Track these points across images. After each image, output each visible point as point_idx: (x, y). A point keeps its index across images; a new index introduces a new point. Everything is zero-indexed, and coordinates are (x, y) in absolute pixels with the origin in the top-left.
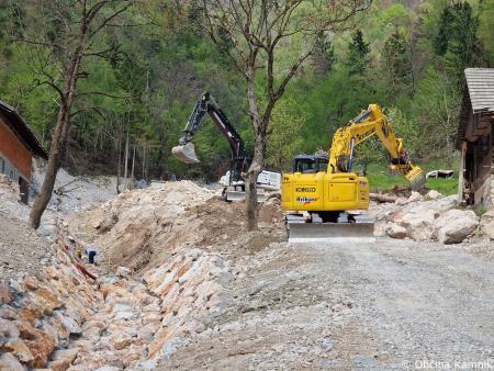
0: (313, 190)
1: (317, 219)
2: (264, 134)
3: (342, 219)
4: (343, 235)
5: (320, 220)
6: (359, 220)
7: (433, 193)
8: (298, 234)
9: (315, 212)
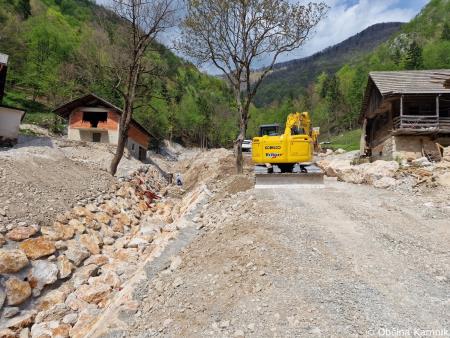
0: (278, 148)
1: (277, 169)
2: (245, 119)
3: (297, 169)
4: (298, 183)
5: (279, 170)
6: (310, 170)
7: (340, 150)
8: (262, 182)
9: (275, 164)
